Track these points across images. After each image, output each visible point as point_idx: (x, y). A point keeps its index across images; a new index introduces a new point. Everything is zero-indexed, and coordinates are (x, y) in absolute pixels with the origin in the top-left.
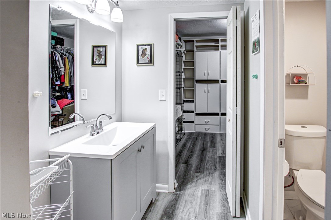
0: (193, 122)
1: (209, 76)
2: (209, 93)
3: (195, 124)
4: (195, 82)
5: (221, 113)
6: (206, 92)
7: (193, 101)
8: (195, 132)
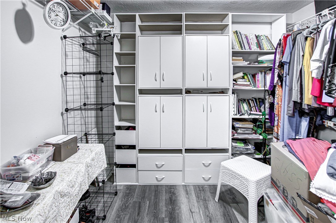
0: (134, 166)
1: (163, 80)
2: (163, 112)
3: (138, 171)
4: (137, 92)
5: (185, 149)
6: (158, 110)
7: (134, 128)
8: (137, 184)
